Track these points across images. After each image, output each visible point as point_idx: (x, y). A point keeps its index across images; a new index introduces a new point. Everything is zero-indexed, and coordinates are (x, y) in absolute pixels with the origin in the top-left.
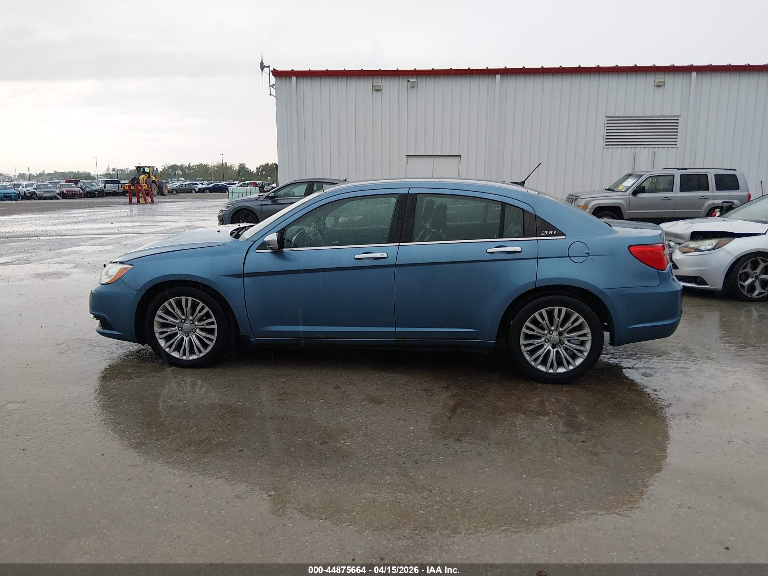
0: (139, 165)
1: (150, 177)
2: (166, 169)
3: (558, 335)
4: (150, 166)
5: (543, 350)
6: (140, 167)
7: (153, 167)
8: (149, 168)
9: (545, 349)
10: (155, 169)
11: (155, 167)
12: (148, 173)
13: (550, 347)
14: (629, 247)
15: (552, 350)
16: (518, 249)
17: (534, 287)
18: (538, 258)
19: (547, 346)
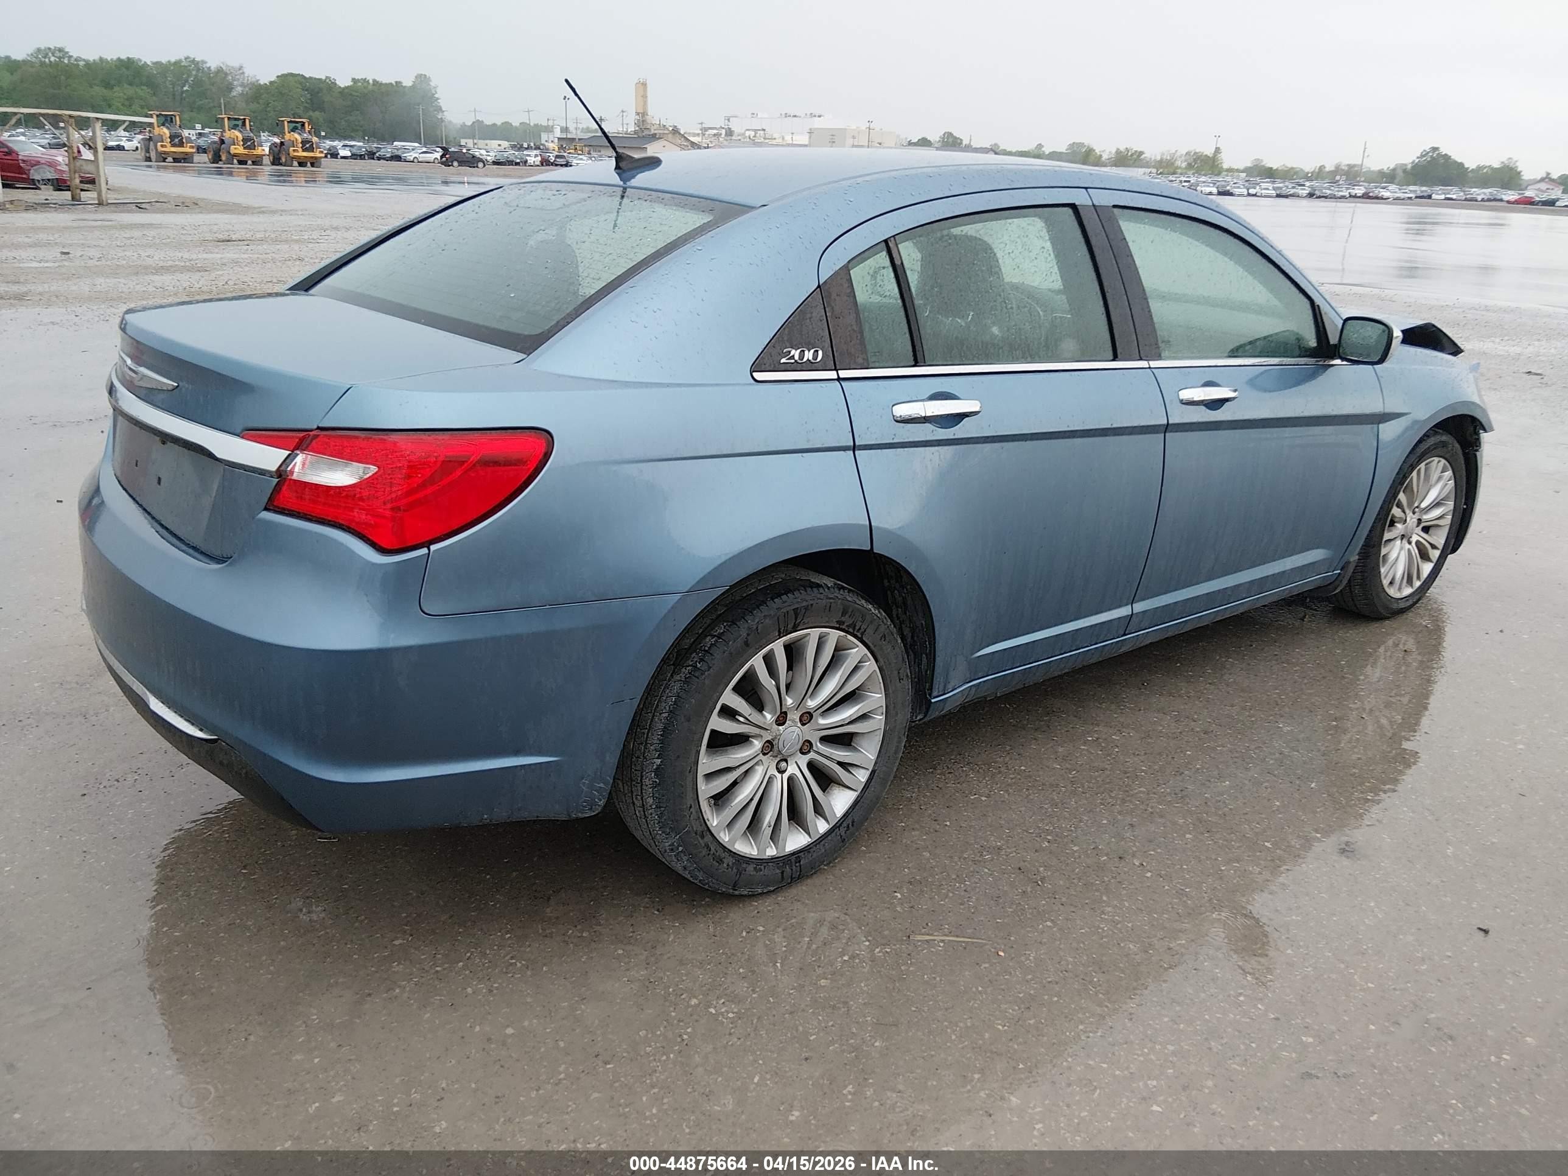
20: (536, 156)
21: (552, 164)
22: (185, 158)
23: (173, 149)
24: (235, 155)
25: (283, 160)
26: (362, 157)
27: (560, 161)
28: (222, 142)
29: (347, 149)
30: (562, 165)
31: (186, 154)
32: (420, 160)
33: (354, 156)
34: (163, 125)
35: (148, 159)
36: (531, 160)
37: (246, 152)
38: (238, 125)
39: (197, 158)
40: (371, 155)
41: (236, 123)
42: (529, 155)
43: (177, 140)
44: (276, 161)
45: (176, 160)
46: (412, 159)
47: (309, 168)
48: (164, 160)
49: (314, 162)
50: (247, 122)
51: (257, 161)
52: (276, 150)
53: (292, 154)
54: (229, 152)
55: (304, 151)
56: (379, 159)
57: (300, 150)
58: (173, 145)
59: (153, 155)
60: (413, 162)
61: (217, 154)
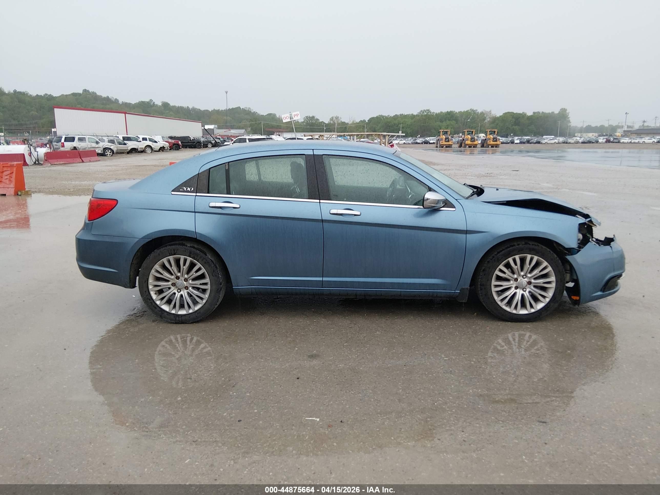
20: (603, 139)
21: (612, 142)
22: (449, 146)
23: (446, 143)
24: (467, 144)
25: (485, 146)
26: (524, 143)
27: (615, 141)
28: (463, 140)
29: (519, 140)
30: (616, 142)
31: (450, 144)
32: (548, 143)
33: (521, 143)
34: (444, 134)
35: (437, 147)
36: (600, 141)
37: (471, 143)
38: (470, 134)
39: (453, 146)
40: (528, 142)
41: (470, 132)
42: (600, 139)
43: (447, 140)
44: (483, 146)
45: (446, 147)
46: (544, 143)
47: (495, 148)
48: (443, 147)
49: (497, 146)
50: (474, 132)
51: (475, 146)
52: (483, 142)
53: (488, 143)
54: (465, 143)
55: (493, 142)
56: (531, 143)
57: (492, 141)
58: (446, 142)
59: (438, 145)
60: (545, 144)
61: (461, 144)
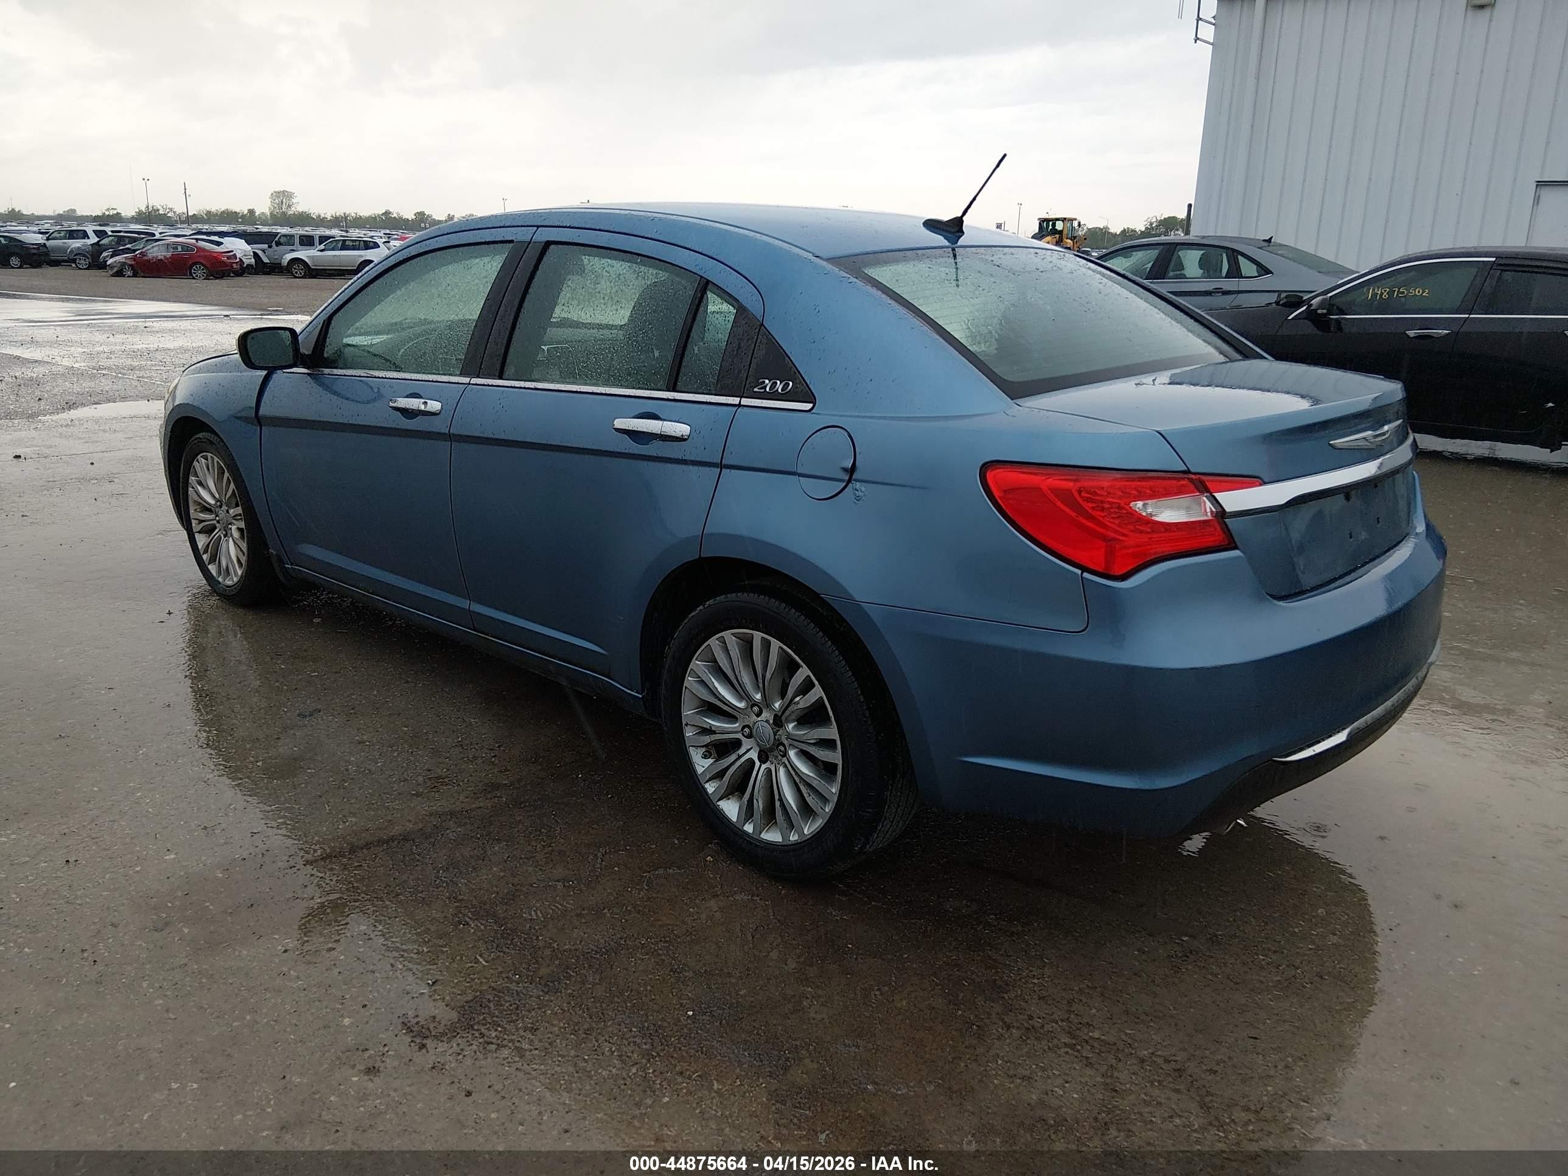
0: (1047, 216)
1: (1062, 242)
2: (1154, 226)
3: (771, 722)
4: (1065, 219)
5: (733, 757)
6: (1047, 220)
7: (1072, 220)
8: (1063, 221)
9: (740, 757)
10: (1075, 224)
11: (1076, 219)
12: (1061, 232)
13: (754, 755)
14: (986, 467)
15: (758, 763)
16: (682, 429)
17: (698, 557)
18: (722, 466)
19: (748, 751)
